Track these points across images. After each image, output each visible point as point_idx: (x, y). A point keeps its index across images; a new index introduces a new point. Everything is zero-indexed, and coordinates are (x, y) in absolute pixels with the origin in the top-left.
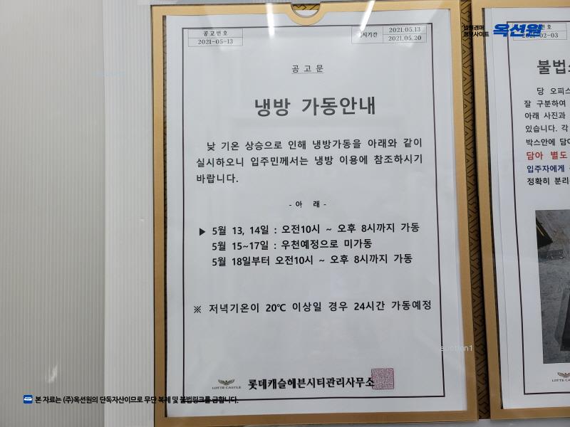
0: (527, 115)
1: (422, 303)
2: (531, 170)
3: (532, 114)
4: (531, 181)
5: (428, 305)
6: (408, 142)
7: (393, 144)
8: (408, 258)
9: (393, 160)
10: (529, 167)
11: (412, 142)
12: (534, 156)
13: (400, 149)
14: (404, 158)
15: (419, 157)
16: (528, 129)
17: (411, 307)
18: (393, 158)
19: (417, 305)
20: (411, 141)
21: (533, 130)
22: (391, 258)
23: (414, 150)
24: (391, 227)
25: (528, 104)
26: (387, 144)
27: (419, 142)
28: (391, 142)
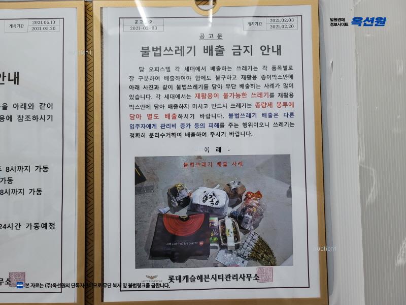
0: (131, 87)
1: (48, 225)
2: (133, 127)
3: (134, 86)
4: (132, 136)
5: (52, 226)
6: (43, 106)
7: (32, 107)
8: (39, 192)
9: (31, 119)
10: (131, 125)
11: (46, 106)
12: (135, 117)
13: (37, 111)
14: (39, 117)
15: (51, 117)
16: (131, 97)
17: (40, 228)
18: (31, 117)
19: (45, 226)
20: (44, 105)
21: (134, 98)
22: (27, 191)
23: (47, 112)
24: (28, 168)
25: (132, 79)
26: (27, 107)
27: (50, 106)
28: (30, 105)
